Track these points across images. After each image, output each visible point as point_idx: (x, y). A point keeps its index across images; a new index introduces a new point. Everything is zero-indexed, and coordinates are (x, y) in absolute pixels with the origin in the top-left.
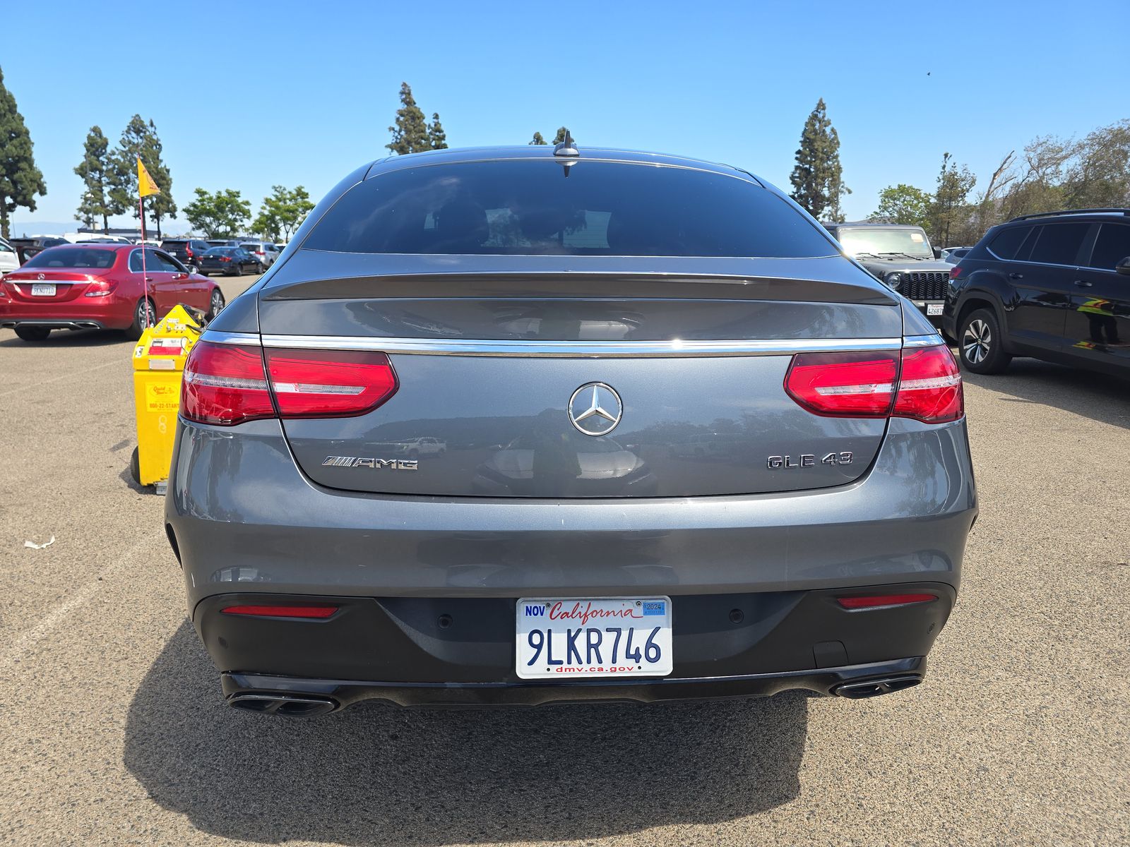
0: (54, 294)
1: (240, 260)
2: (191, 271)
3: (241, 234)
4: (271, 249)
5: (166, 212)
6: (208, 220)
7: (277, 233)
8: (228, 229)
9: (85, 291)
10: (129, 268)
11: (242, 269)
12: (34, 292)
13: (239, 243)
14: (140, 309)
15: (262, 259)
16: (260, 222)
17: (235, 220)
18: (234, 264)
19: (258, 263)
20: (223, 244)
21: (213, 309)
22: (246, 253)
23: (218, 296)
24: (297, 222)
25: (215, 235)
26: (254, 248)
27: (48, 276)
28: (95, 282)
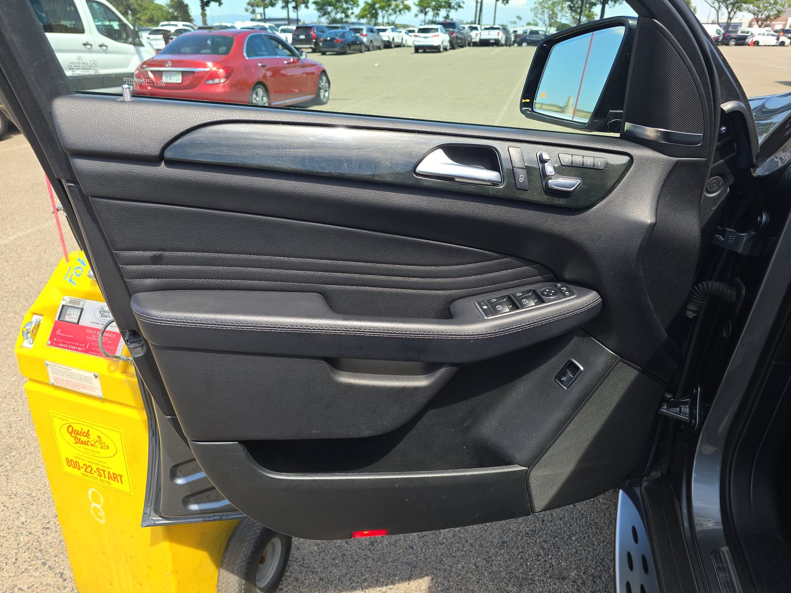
0: (180, 81)
1: (348, 41)
2: (301, 56)
3: (353, 19)
4: (371, 31)
5: (303, 3)
6: (329, 9)
7: (376, 18)
8: (343, 15)
9: (205, 78)
10: (245, 54)
11: (350, 48)
12: (166, 79)
13: (349, 27)
14: (254, 96)
15: (365, 40)
16: (364, 10)
17: (348, 9)
18: (344, 44)
19: (362, 43)
20: (337, 28)
21: (320, 92)
22: (353, 35)
23: (324, 78)
24: (391, 8)
25: (335, 21)
26: (358, 31)
27: (175, 63)
28: (214, 69)
